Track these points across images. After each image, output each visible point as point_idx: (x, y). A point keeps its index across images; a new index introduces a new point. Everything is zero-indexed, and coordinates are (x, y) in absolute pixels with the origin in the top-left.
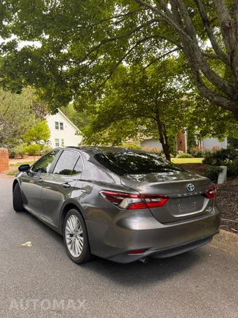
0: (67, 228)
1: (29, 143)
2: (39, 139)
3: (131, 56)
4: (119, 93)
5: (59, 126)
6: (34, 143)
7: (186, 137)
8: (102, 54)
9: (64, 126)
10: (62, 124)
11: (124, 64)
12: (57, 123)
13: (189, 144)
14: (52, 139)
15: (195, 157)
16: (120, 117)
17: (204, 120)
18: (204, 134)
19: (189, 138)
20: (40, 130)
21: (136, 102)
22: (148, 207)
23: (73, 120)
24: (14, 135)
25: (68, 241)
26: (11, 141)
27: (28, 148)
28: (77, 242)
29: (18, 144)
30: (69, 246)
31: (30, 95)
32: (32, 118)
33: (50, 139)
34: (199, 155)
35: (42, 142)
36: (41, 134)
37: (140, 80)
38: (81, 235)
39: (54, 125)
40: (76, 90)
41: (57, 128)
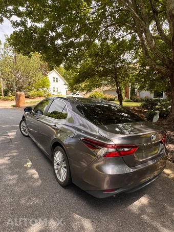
0: (55, 158)
1: (38, 90)
2: (43, 87)
3: (101, 36)
4: (92, 60)
5: (56, 80)
6: (41, 90)
7: (130, 90)
8: (83, 34)
9: (58, 80)
10: (57, 79)
11: (97, 41)
12: (54, 78)
13: (132, 94)
14: (51, 87)
15: (135, 102)
16: (92, 76)
17: (143, 80)
18: (142, 88)
19: (132, 90)
20: (44, 82)
21: (102, 67)
22: (121, 155)
23: (63, 76)
24: (29, 85)
25: (55, 168)
26: (28, 88)
27: (37, 93)
28: (62, 171)
29: (31, 90)
30: (56, 171)
31: (38, 61)
32: (40, 75)
33: (50, 88)
34: (137, 101)
35: (45, 89)
36: (44, 84)
37: (106, 53)
38: (65, 167)
39: (53, 79)
40: (66, 57)
41: (54, 81)
